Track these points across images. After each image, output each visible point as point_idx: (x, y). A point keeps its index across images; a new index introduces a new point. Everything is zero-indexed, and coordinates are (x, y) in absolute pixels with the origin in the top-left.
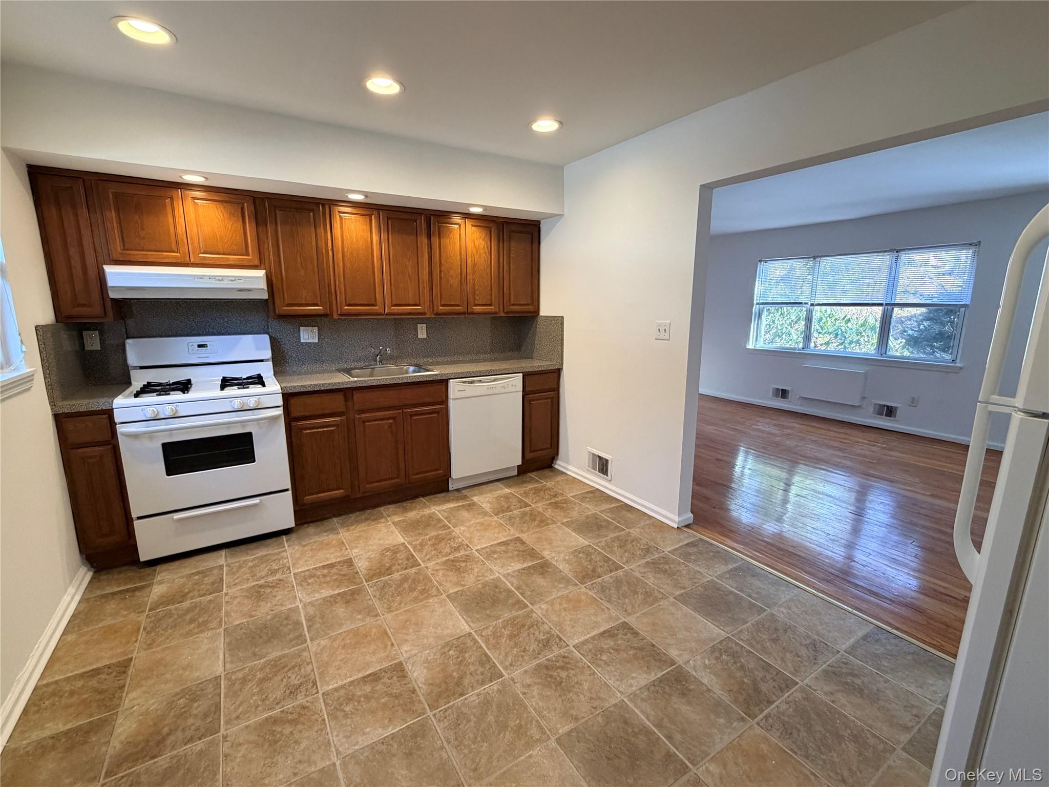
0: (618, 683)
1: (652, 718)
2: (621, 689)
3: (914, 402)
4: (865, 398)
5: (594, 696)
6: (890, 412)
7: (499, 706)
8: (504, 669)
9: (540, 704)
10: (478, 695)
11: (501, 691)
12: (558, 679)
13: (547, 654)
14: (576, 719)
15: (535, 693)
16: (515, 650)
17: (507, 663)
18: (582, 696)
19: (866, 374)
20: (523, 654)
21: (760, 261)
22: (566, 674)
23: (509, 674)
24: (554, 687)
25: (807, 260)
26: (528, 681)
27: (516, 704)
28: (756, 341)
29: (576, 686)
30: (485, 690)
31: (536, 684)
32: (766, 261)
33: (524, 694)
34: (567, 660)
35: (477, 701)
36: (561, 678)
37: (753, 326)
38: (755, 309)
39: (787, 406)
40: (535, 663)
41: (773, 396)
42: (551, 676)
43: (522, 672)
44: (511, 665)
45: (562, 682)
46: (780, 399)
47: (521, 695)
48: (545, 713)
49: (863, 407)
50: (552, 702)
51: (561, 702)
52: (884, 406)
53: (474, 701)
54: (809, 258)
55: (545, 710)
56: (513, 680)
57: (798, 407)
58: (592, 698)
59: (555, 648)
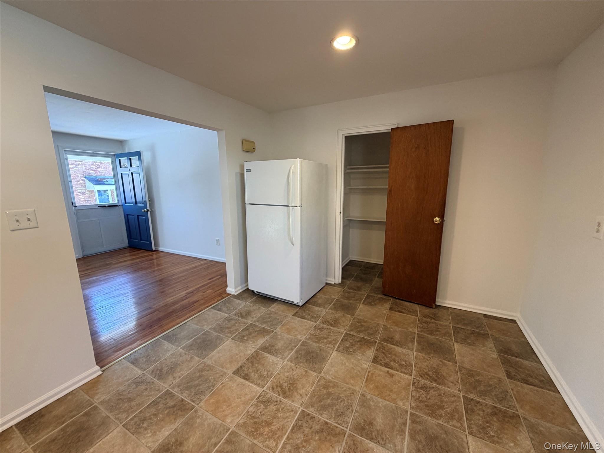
0: (278, 364)
1: (290, 352)
2: (282, 363)
5: (291, 370)
7: (320, 401)
8: (297, 414)
9: (308, 386)
10: (321, 415)
11: (312, 406)
12: (289, 385)
13: (275, 397)
14: (306, 372)
15: (303, 391)
16: (279, 415)
17: (292, 413)
18: (293, 374)
20: (280, 409)
22: (284, 384)
23: (299, 408)
24: (295, 385)
26: (298, 397)
27: (315, 395)
29: (289, 377)
30: (316, 413)
31: (297, 392)
33: (307, 395)
34: (275, 387)
35: (325, 412)
36: (288, 385)
40: (284, 400)
42: (289, 389)
43: (294, 402)
44: (292, 411)
45: (291, 384)
47: (309, 395)
48: (311, 382)
50: (304, 382)
51: (301, 380)
53: (326, 414)
55: (310, 383)
56: (302, 404)
58: (292, 370)
59: (269, 396)
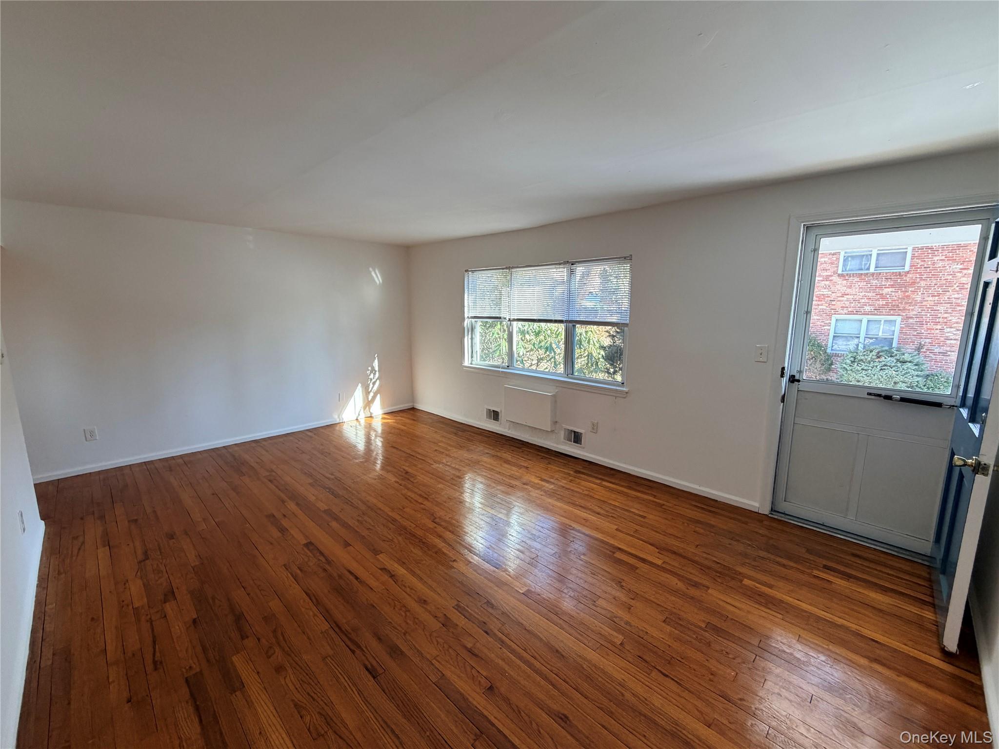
3: (595, 428)
4: (556, 422)
6: (577, 438)
19: (554, 396)
21: (467, 271)
25: (502, 271)
28: (472, 357)
32: (473, 271)
37: (467, 341)
38: (467, 323)
39: (498, 428)
41: (487, 418)
46: (492, 420)
49: (556, 431)
52: (572, 431)
54: (503, 269)
57: (506, 430)
